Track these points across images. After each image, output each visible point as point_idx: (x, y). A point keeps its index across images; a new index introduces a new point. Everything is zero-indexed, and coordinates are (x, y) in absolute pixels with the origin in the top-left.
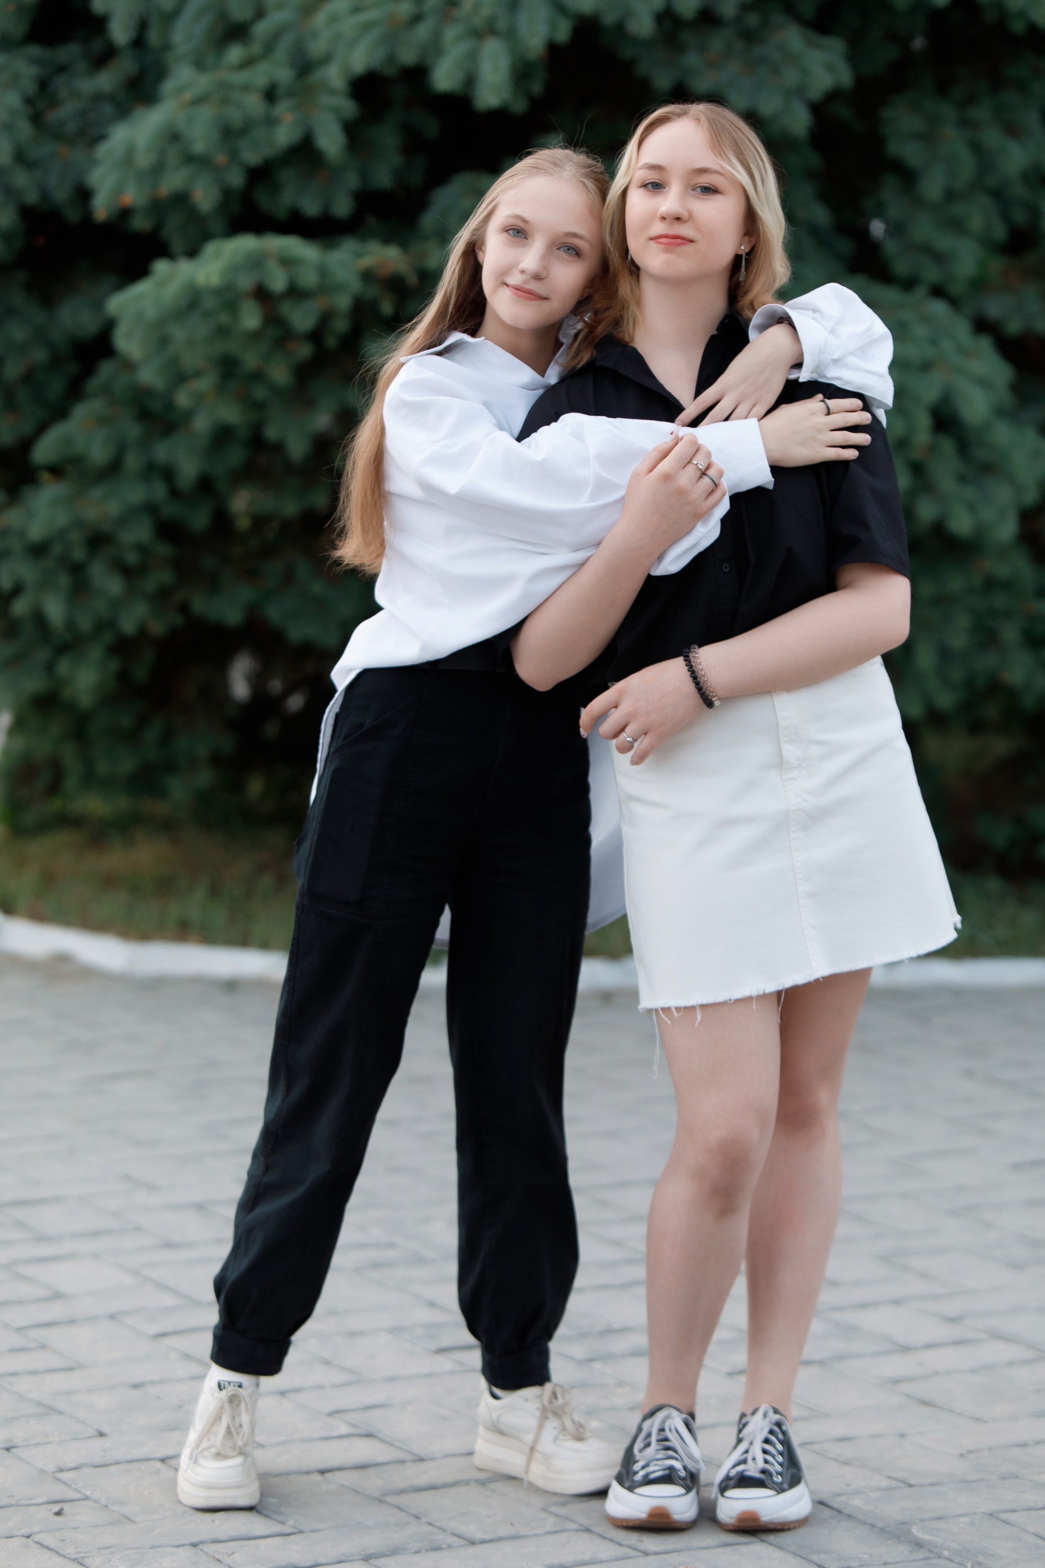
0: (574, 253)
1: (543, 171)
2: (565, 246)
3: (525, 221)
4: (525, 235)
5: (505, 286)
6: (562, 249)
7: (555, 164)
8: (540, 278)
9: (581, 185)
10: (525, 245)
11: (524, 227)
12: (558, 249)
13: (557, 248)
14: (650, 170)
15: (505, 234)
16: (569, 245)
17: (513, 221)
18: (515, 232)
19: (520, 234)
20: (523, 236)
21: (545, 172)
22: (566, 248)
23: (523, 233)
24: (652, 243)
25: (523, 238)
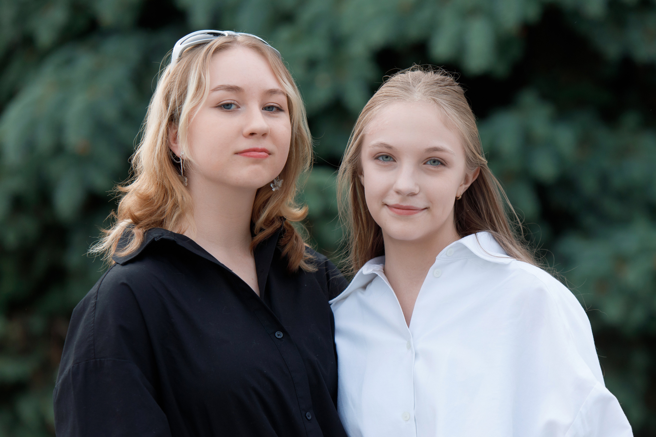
0: (440, 163)
1: (396, 98)
2: (430, 160)
3: (389, 147)
4: (393, 159)
5: (386, 207)
6: (429, 163)
7: (406, 90)
8: (414, 194)
9: (432, 102)
10: (395, 167)
11: (390, 152)
12: (425, 164)
13: (423, 163)
14: (229, 91)
15: (377, 161)
16: (433, 158)
17: (378, 149)
18: (384, 157)
19: (389, 158)
20: (392, 159)
21: (397, 99)
22: (432, 161)
23: (391, 157)
24: (238, 157)
25: (391, 161)
